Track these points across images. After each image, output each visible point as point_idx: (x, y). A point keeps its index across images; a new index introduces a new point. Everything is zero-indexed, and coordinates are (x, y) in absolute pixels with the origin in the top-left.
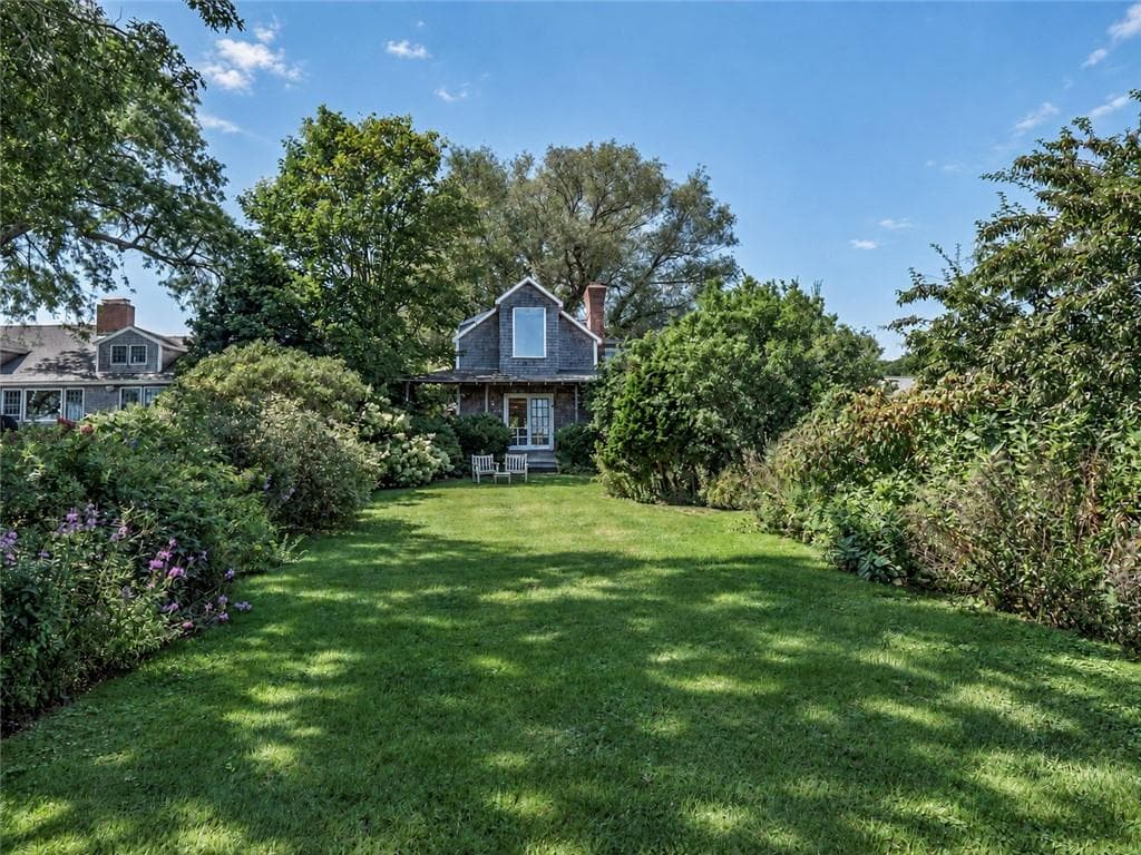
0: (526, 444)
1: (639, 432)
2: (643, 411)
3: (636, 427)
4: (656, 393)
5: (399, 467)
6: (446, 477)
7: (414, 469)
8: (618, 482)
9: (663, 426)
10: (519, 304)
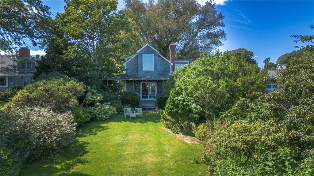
0: (148, 98)
1: (172, 109)
2: (174, 102)
3: (172, 107)
4: (180, 95)
5: (97, 115)
6: (115, 116)
7: (102, 115)
8: (167, 124)
9: (181, 107)
10: (145, 53)
